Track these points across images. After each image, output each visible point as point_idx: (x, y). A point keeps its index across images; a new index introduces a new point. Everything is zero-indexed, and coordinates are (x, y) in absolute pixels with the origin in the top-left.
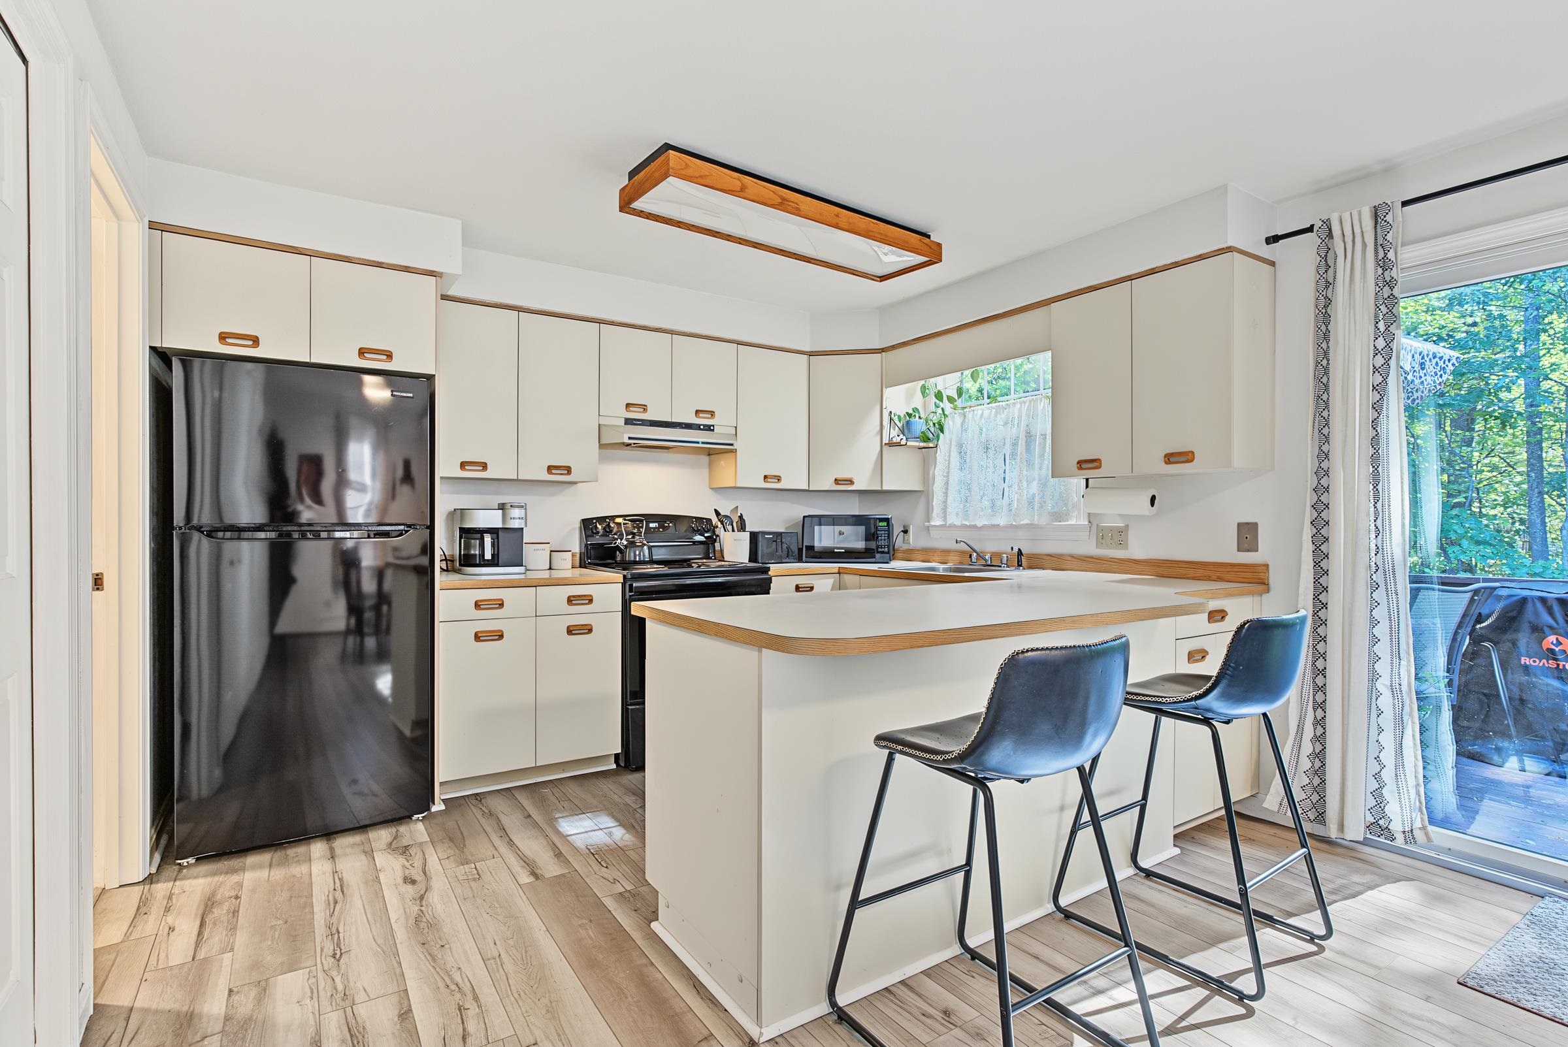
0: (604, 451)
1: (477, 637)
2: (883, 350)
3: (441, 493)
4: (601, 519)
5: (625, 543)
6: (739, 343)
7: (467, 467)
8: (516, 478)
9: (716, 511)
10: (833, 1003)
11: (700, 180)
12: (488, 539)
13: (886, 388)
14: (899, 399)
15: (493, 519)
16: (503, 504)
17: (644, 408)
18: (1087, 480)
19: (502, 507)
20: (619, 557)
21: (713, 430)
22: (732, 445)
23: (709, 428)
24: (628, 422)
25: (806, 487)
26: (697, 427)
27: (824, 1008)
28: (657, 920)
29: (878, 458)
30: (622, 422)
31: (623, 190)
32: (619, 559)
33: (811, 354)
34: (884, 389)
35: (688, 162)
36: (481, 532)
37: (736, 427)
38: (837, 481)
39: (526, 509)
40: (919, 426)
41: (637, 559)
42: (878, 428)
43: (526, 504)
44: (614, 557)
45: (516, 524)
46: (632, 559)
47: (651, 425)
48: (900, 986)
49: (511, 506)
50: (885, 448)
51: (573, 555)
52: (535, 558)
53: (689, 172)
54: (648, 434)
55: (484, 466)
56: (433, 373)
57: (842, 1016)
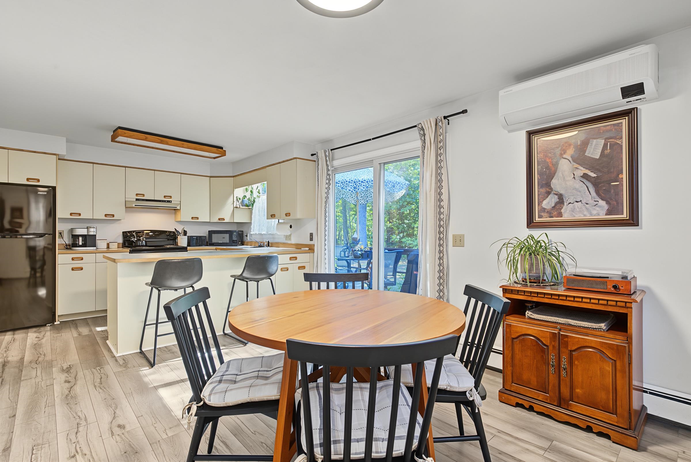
0: (126, 208)
1: (73, 269)
2: (234, 177)
3: (58, 223)
4: (129, 232)
5: (136, 239)
6: (181, 173)
7: (72, 215)
8: (92, 218)
9: (175, 229)
10: (141, 349)
11: (130, 137)
12: (80, 239)
13: (235, 189)
14: (239, 192)
15: (84, 232)
16: (87, 227)
17: (143, 195)
18: (279, 220)
19: (87, 228)
20: (134, 244)
21: (171, 202)
22: (176, 207)
23: (169, 201)
24: (137, 200)
25: (208, 221)
26: (164, 201)
27: (139, 351)
28: (108, 340)
29: (232, 213)
30: (135, 200)
31: (112, 136)
32: (134, 245)
33: (211, 177)
34: (234, 189)
35: (125, 132)
36: (78, 236)
37: (180, 201)
38: (219, 219)
39: (96, 228)
40: (246, 201)
41: (141, 245)
42: (232, 202)
43: (96, 227)
44: (132, 244)
45: (92, 233)
46: (139, 245)
47: (146, 201)
48: (164, 348)
49: (90, 227)
50: (235, 208)
51: (118, 244)
52: (102, 245)
53: (126, 135)
54: (143, 204)
55: (80, 214)
56: (55, 185)
57: (142, 352)
